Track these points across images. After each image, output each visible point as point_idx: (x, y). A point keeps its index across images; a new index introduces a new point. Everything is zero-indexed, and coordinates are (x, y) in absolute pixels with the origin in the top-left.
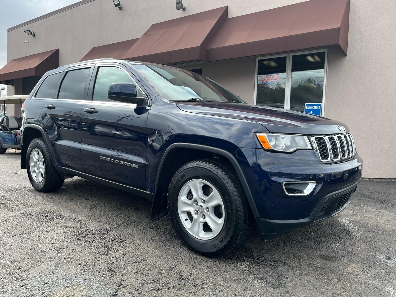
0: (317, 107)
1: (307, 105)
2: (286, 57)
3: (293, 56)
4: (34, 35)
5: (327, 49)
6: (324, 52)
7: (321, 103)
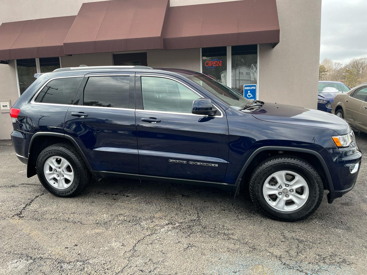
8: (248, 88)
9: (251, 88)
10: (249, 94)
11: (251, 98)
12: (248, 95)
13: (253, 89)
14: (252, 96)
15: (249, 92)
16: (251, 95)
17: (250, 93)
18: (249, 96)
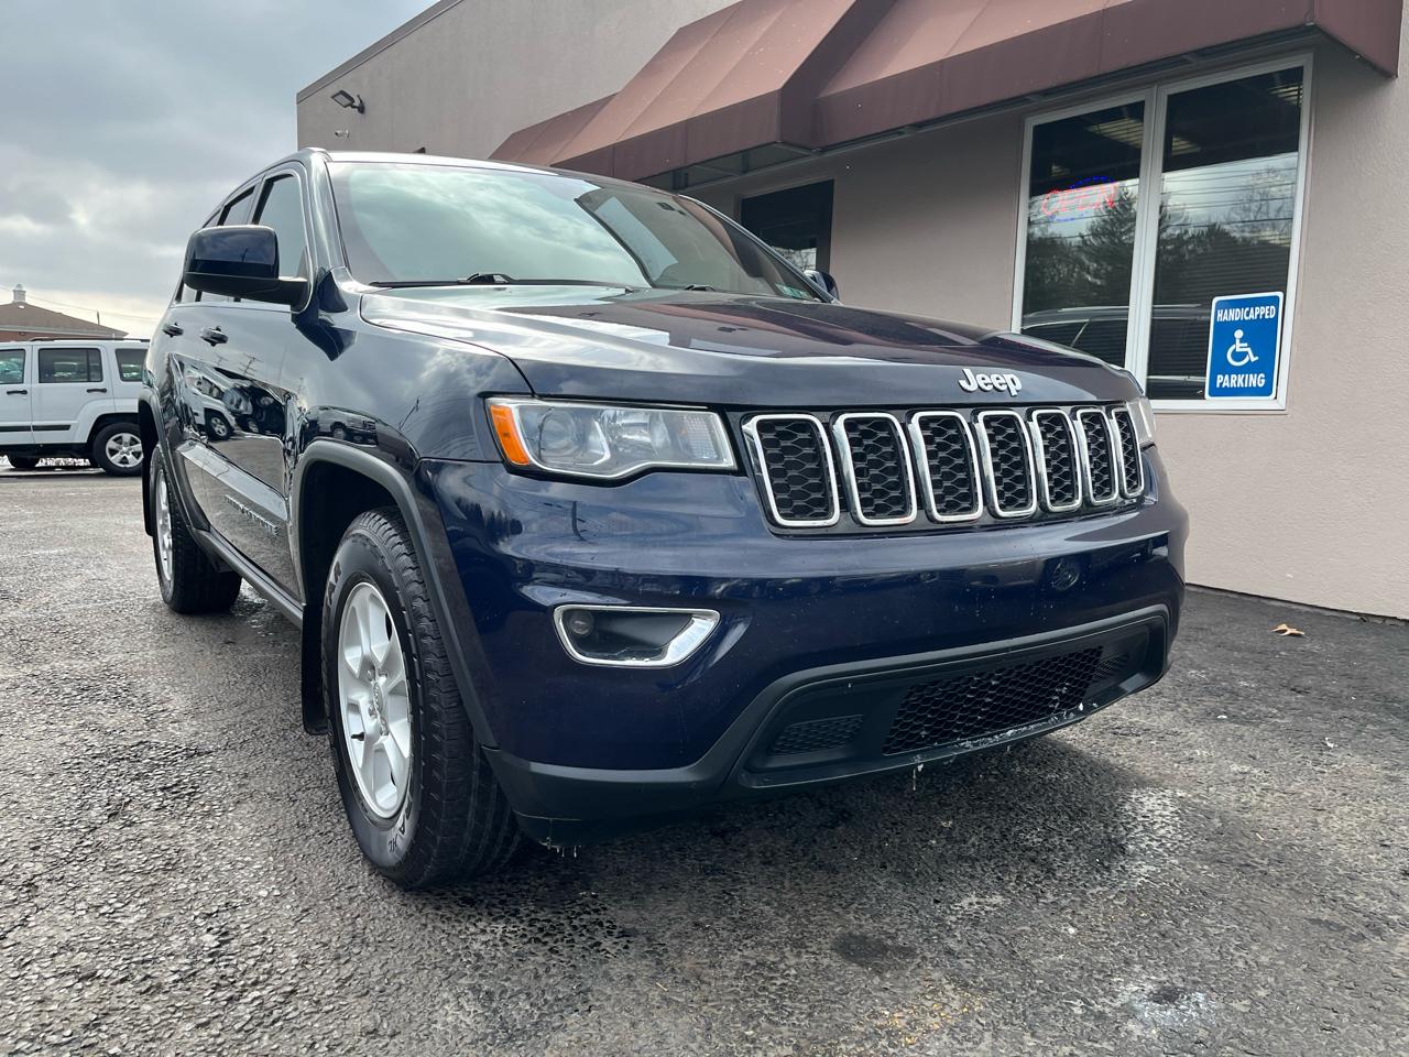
0: (1261, 311)
1: (1221, 306)
2: (1142, 103)
3: (1170, 97)
4: (361, 109)
5: (1310, 56)
6: (1300, 69)
7: (1280, 294)
8: (1234, 315)
9: (1251, 316)
10: (1239, 347)
11: (1250, 369)
12: (1234, 351)
13: (1261, 321)
14: (1254, 359)
15: (1239, 334)
16: (1247, 353)
17: (1242, 340)
18: (1238, 356)
